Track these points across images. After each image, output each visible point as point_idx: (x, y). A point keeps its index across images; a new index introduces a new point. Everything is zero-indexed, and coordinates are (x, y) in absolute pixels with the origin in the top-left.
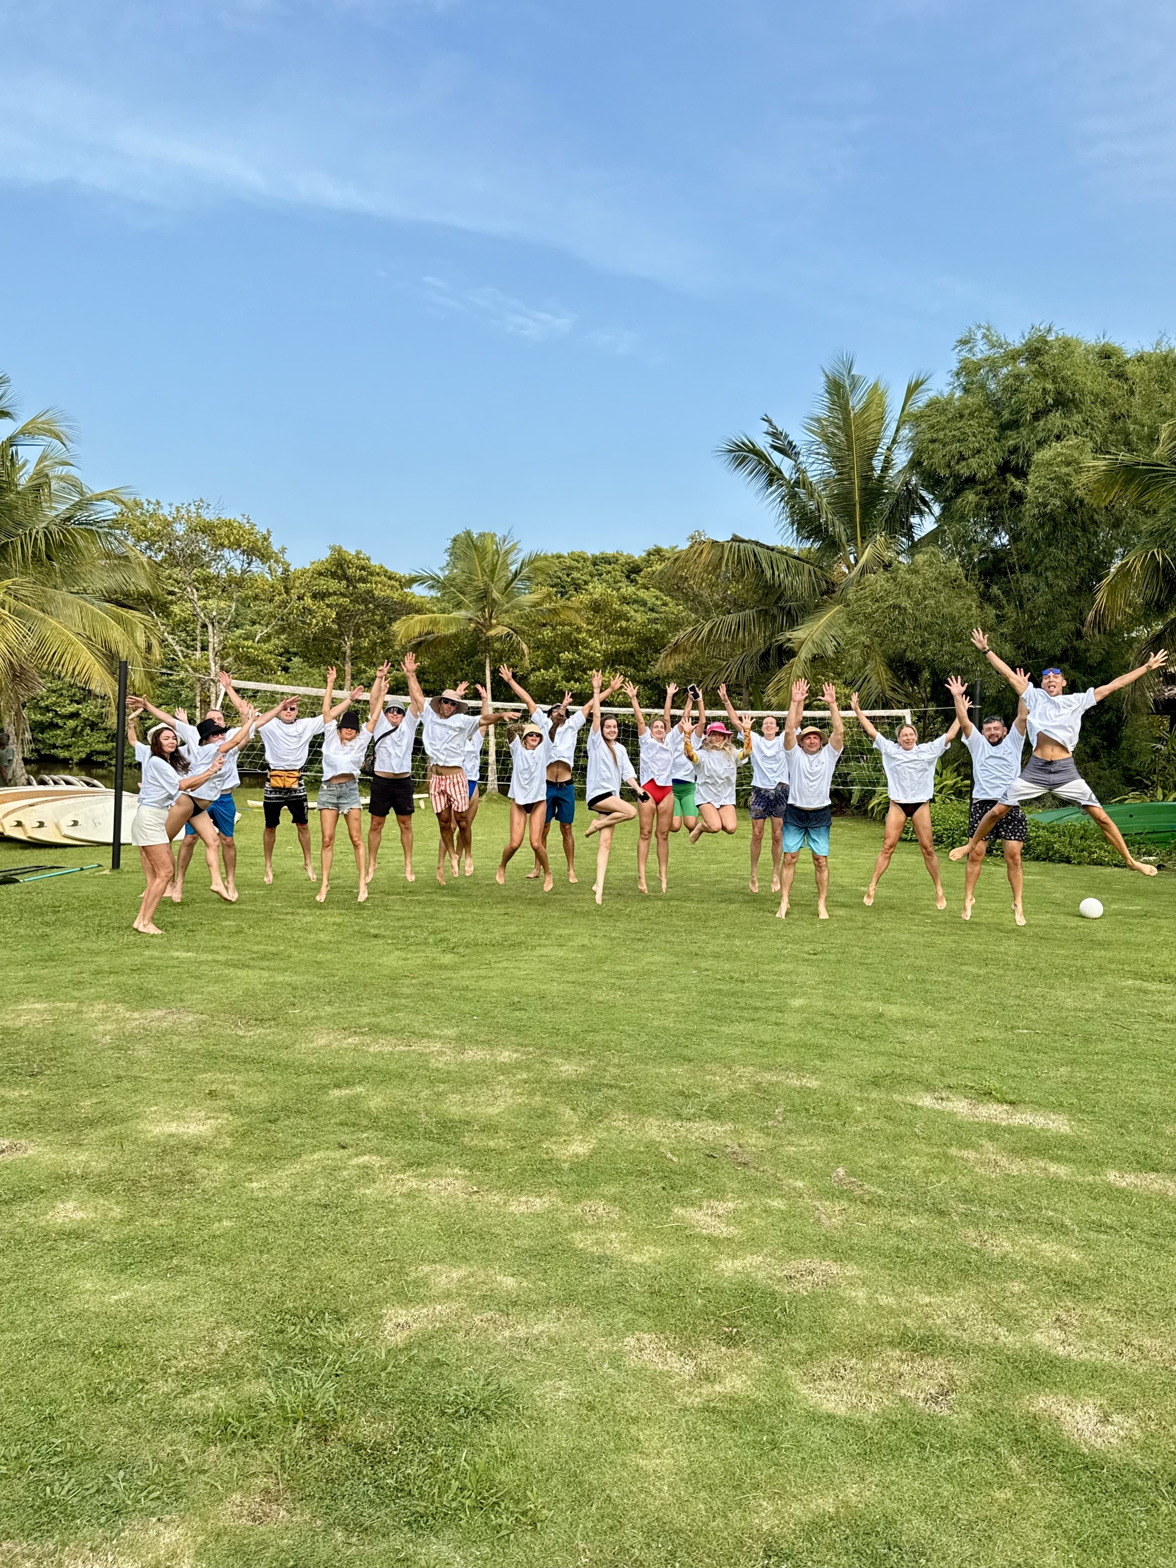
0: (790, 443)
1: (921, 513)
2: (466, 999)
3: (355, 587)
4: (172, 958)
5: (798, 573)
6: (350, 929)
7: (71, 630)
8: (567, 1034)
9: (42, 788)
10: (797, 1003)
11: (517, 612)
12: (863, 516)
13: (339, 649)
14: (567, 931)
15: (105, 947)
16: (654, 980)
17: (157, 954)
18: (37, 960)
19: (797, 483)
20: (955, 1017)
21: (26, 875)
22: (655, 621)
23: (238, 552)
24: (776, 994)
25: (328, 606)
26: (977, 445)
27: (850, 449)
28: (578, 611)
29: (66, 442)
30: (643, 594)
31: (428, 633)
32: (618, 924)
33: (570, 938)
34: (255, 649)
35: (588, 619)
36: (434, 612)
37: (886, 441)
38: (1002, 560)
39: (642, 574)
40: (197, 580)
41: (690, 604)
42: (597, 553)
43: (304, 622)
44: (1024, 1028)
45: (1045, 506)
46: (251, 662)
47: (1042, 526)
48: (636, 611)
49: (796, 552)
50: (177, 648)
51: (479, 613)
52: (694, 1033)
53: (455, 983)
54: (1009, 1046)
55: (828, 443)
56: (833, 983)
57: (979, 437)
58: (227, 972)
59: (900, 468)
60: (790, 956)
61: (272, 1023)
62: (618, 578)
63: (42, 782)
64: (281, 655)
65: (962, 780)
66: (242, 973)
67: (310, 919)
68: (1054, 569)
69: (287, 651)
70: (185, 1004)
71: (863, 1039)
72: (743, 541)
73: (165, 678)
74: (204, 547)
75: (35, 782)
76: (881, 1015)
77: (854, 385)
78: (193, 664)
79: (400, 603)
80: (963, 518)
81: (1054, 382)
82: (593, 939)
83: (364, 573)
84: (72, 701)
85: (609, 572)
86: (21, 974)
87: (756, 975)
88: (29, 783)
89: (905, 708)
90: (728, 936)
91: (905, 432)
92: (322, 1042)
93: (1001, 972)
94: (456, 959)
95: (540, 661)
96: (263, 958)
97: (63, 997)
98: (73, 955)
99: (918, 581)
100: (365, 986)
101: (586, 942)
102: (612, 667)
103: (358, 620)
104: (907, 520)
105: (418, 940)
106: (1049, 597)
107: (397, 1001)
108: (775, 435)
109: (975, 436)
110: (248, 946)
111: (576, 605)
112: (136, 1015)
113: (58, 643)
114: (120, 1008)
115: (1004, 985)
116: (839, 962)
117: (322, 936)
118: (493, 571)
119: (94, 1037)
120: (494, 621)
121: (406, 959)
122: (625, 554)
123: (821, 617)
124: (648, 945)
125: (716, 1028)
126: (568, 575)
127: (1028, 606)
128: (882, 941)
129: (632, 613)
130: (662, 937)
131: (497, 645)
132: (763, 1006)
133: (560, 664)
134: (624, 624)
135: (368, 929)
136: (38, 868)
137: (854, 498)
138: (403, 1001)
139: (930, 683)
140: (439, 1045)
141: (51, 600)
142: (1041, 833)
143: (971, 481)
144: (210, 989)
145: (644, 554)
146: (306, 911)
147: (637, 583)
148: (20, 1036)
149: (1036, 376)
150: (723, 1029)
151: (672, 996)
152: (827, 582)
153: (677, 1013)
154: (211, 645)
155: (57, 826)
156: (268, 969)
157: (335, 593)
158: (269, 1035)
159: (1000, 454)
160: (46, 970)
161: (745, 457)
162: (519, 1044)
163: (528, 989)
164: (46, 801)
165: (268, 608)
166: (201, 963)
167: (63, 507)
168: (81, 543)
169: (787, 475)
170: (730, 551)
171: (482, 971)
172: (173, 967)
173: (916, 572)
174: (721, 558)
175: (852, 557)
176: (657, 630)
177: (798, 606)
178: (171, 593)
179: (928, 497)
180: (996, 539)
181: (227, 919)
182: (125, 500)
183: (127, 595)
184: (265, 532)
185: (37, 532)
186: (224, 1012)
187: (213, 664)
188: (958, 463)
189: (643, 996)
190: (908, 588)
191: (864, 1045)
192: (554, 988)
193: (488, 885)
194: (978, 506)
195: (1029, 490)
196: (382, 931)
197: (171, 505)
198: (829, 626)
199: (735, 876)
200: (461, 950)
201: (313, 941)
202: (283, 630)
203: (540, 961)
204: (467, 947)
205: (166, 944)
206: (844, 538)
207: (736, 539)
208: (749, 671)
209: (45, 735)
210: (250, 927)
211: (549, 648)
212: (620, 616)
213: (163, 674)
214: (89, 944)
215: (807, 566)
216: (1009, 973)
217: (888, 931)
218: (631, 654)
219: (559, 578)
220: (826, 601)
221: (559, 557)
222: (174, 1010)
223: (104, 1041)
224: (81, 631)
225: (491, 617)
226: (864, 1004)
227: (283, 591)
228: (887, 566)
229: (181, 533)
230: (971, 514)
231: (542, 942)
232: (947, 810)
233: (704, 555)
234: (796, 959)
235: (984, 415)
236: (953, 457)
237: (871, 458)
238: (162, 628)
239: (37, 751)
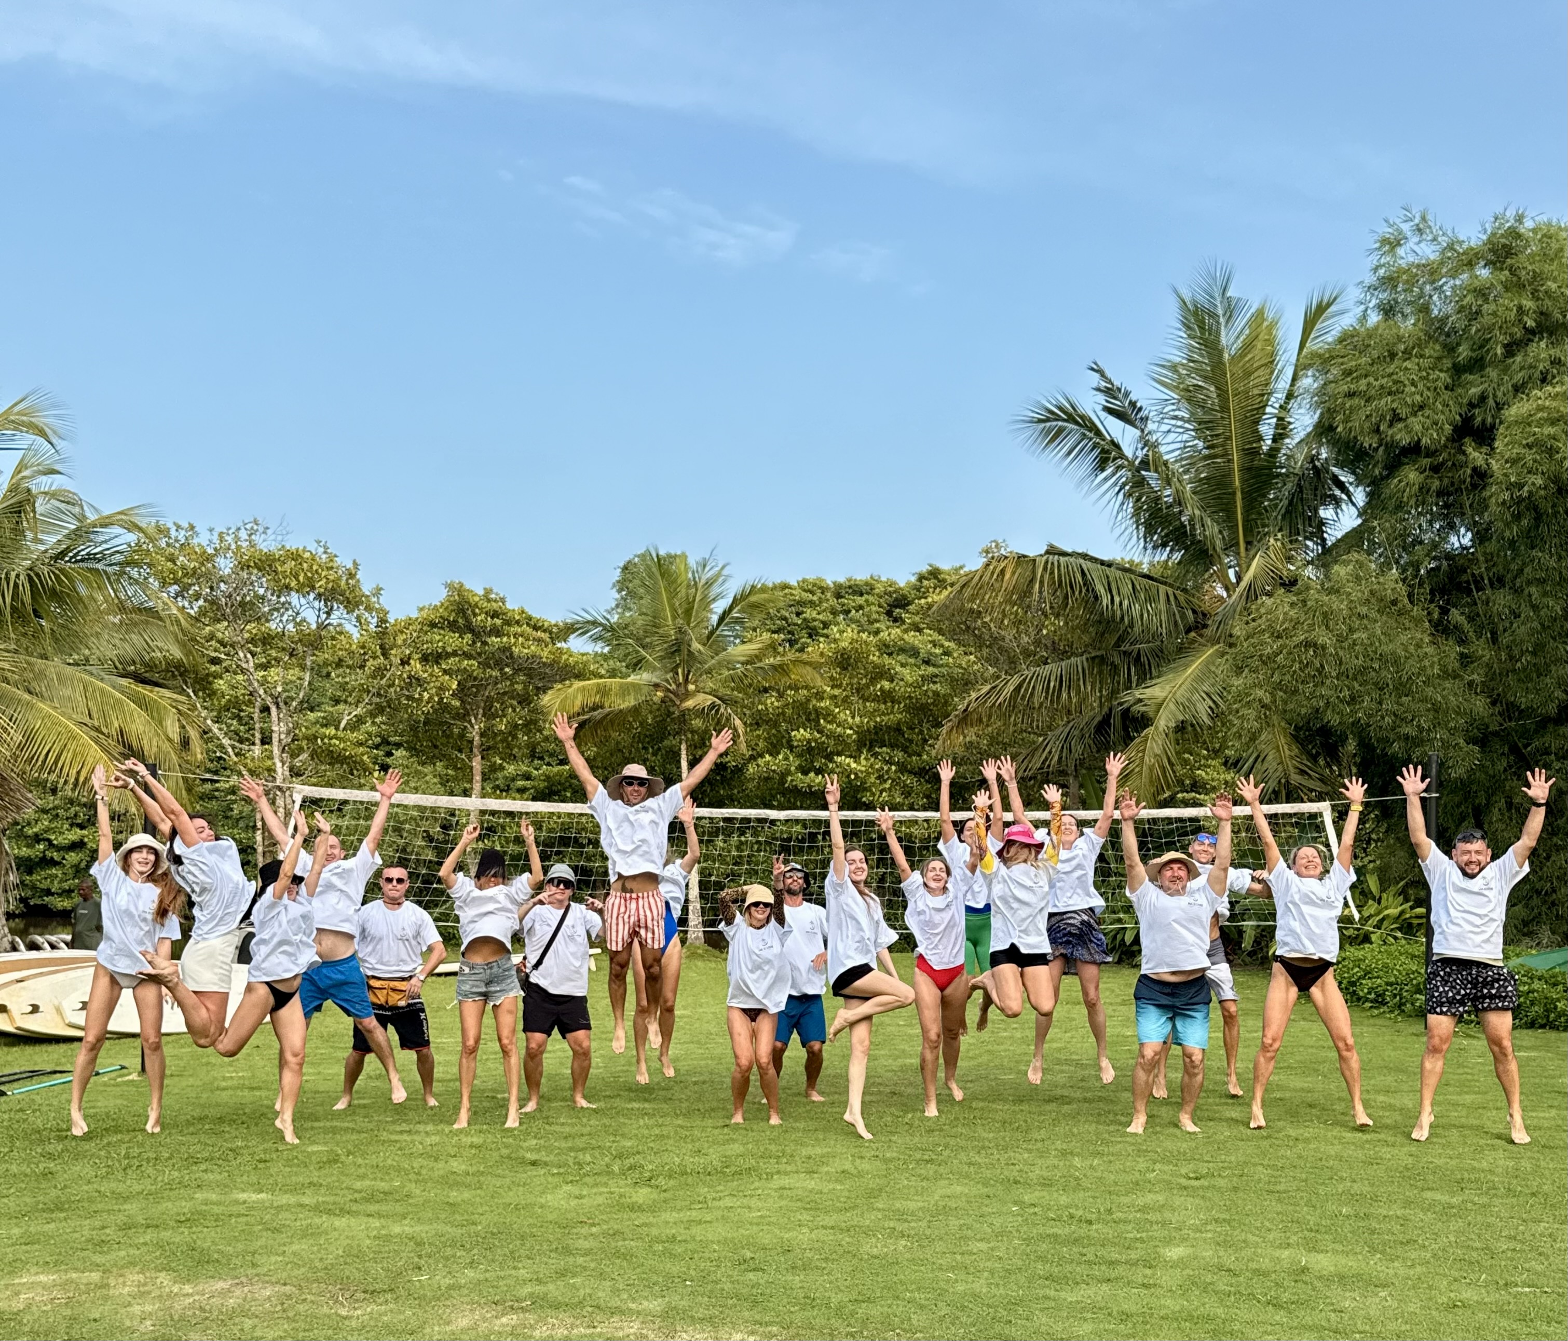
0: (1133, 404)
1: (1337, 502)
2: (673, 1256)
3: (485, 643)
4: (237, 1202)
5: (1149, 599)
6: (495, 1154)
7: (70, 718)
8: (828, 1306)
9: (34, 954)
10: (1174, 1253)
11: (726, 673)
12: (1247, 510)
13: (462, 736)
14: (818, 1151)
15: (137, 1188)
16: (954, 1223)
17: (214, 1197)
18: (37, 1210)
19: (1145, 464)
20: (1419, 1269)
21: (15, 1085)
22: (932, 679)
23: (312, 596)
24: (1142, 1240)
25: (445, 672)
26: (1418, 398)
27: (1224, 408)
28: (816, 666)
29: (54, 441)
30: (912, 638)
31: (594, 708)
32: (894, 1138)
33: (823, 1160)
34: (340, 739)
35: (832, 678)
36: (601, 677)
37: (1278, 397)
38: (1464, 570)
39: (911, 608)
40: (252, 641)
41: (985, 651)
42: (841, 580)
43: (409, 698)
44: (1525, 1284)
45: (1520, 486)
46: (335, 758)
47: (1518, 517)
48: (903, 665)
49: (1145, 568)
50: (226, 742)
51: (670, 675)
52: (1019, 1302)
53: (654, 1232)
54: (1502, 1312)
55: (1189, 400)
56: (1228, 1222)
57: (1420, 386)
58: (317, 1221)
59: (1302, 435)
60: (1159, 1182)
61: (389, 1296)
62: (875, 616)
63: (33, 946)
64: (377, 747)
65: (1412, 908)
66: (340, 1222)
67: (435, 1139)
68: (1541, 582)
69: (385, 742)
70: (259, 1270)
71: (1277, 1306)
72: (1064, 554)
73: (208, 786)
74: (261, 591)
75: (22, 947)
76: (1304, 1270)
77: (1231, 310)
78: (251, 765)
79: (551, 665)
80: (1400, 507)
81: (1535, 295)
82: (858, 1161)
83: (498, 622)
84: (72, 825)
85: (861, 607)
86: (16, 1231)
87: (1110, 1212)
88: (14, 949)
89: (1320, 798)
90: (1064, 1154)
91: (1308, 382)
92: (464, 1322)
93: (1484, 1200)
94: (655, 1195)
95: (761, 744)
96: (371, 1198)
97: (79, 1264)
98: (91, 1200)
99: (1339, 605)
100: (523, 1238)
101: (848, 1166)
102: (869, 750)
103: (490, 692)
104: (1316, 511)
105: (597, 1169)
106: (1536, 624)
107: (571, 1260)
108: (1110, 392)
109: (1413, 384)
110: (347, 1182)
111: (816, 658)
112: (188, 1289)
113: (53, 737)
114: (164, 1278)
115: (1491, 1220)
116: (1235, 1189)
117: (455, 1165)
118: (688, 613)
119: (128, 1323)
120: (691, 687)
121: (580, 1197)
122: (884, 579)
123: (1187, 666)
124: (942, 1170)
125: (1052, 1293)
126: (798, 614)
127: (1505, 639)
128: (1300, 1157)
129: (898, 669)
130: (963, 1156)
131: (697, 723)
132: (1124, 1258)
133: (791, 748)
134: (886, 685)
135: (522, 1153)
136: (34, 1074)
137: (1232, 483)
138: (580, 1260)
139: (1358, 760)
140: (636, 1325)
141: (41, 675)
142: (1536, 985)
143: (1414, 450)
144: (295, 1247)
145: (913, 579)
146: (430, 1128)
147: (903, 622)
148: (20, 1322)
149: (1507, 289)
150: (1063, 1294)
151: (983, 1246)
152: (1194, 612)
153: (992, 1272)
154: (275, 737)
155: (59, 1011)
156: (379, 1215)
157: (455, 654)
158: (385, 1314)
159: (1455, 409)
160: (52, 1226)
161: (1061, 430)
162: (756, 1322)
163: (766, 1239)
164: (41, 974)
165: (357, 679)
166: (280, 1208)
167: (53, 539)
168: (83, 590)
169: (1128, 452)
170: (1045, 569)
171: (694, 1213)
172: (239, 1216)
173: (1331, 591)
174: (1032, 581)
175: (1231, 573)
176: (937, 694)
177: (1152, 650)
178: (215, 661)
179: (1346, 477)
180: (1453, 539)
181: (315, 1142)
182: (143, 525)
183: (151, 666)
184: (350, 565)
185: (18, 576)
186: (317, 1281)
187: (279, 765)
188: (1391, 425)
189: (939, 1246)
190: (1325, 615)
191: (1280, 1316)
192: (803, 1236)
193: (695, 1083)
194: (1424, 490)
195: (1495, 465)
196: (543, 1156)
197: (211, 530)
198: (1199, 679)
199: (1068, 1062)
200: (661, 1181)
201: (441, 1172)
202: (380, 710)
203: (781, 1197)
204: (670, 1177)
205: (227, 1181)
206: (1219, 544)
207: (1052, 551)
208: (1078, 749)
209: (34, 877)
210: (349, 1153)
211: (776, 725)
212: (881, 673)
213: (204, 781)
214: (113, 1185)
215: (1162, 588)
216: (1496, 1201)
217: (1307, 1141)
218: (898, 730)
219: (785, 619)
220: (1193, 641)
221: (785, 586)
222: (244, 1279)
223: (142, 1328)
224: (87, 720)
225: (686, 681)
226: (1277, 1253)
227: (379, 653)
228: (1290, 584)
229: (227, 571)
230: (1412, 502)
231: (782, 1167)
232: (1390, 954)
233: (1007, 576)
234: (1168, 1186)
235: (1427, 352)
236: (1383, 417)
237: (1257, 422)
238: (204, 713)
239: (23, 900)
